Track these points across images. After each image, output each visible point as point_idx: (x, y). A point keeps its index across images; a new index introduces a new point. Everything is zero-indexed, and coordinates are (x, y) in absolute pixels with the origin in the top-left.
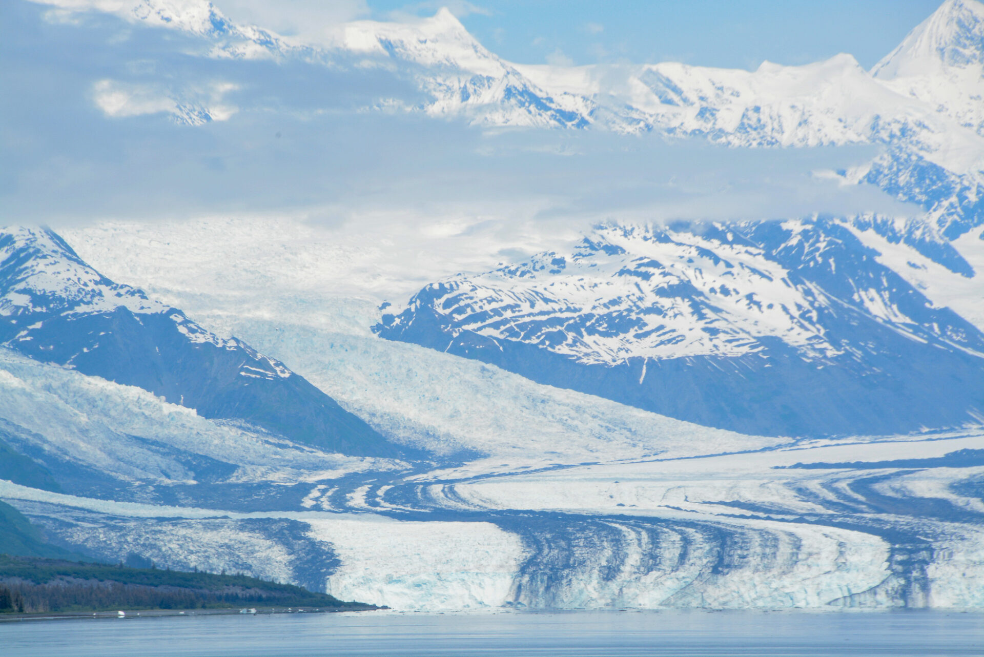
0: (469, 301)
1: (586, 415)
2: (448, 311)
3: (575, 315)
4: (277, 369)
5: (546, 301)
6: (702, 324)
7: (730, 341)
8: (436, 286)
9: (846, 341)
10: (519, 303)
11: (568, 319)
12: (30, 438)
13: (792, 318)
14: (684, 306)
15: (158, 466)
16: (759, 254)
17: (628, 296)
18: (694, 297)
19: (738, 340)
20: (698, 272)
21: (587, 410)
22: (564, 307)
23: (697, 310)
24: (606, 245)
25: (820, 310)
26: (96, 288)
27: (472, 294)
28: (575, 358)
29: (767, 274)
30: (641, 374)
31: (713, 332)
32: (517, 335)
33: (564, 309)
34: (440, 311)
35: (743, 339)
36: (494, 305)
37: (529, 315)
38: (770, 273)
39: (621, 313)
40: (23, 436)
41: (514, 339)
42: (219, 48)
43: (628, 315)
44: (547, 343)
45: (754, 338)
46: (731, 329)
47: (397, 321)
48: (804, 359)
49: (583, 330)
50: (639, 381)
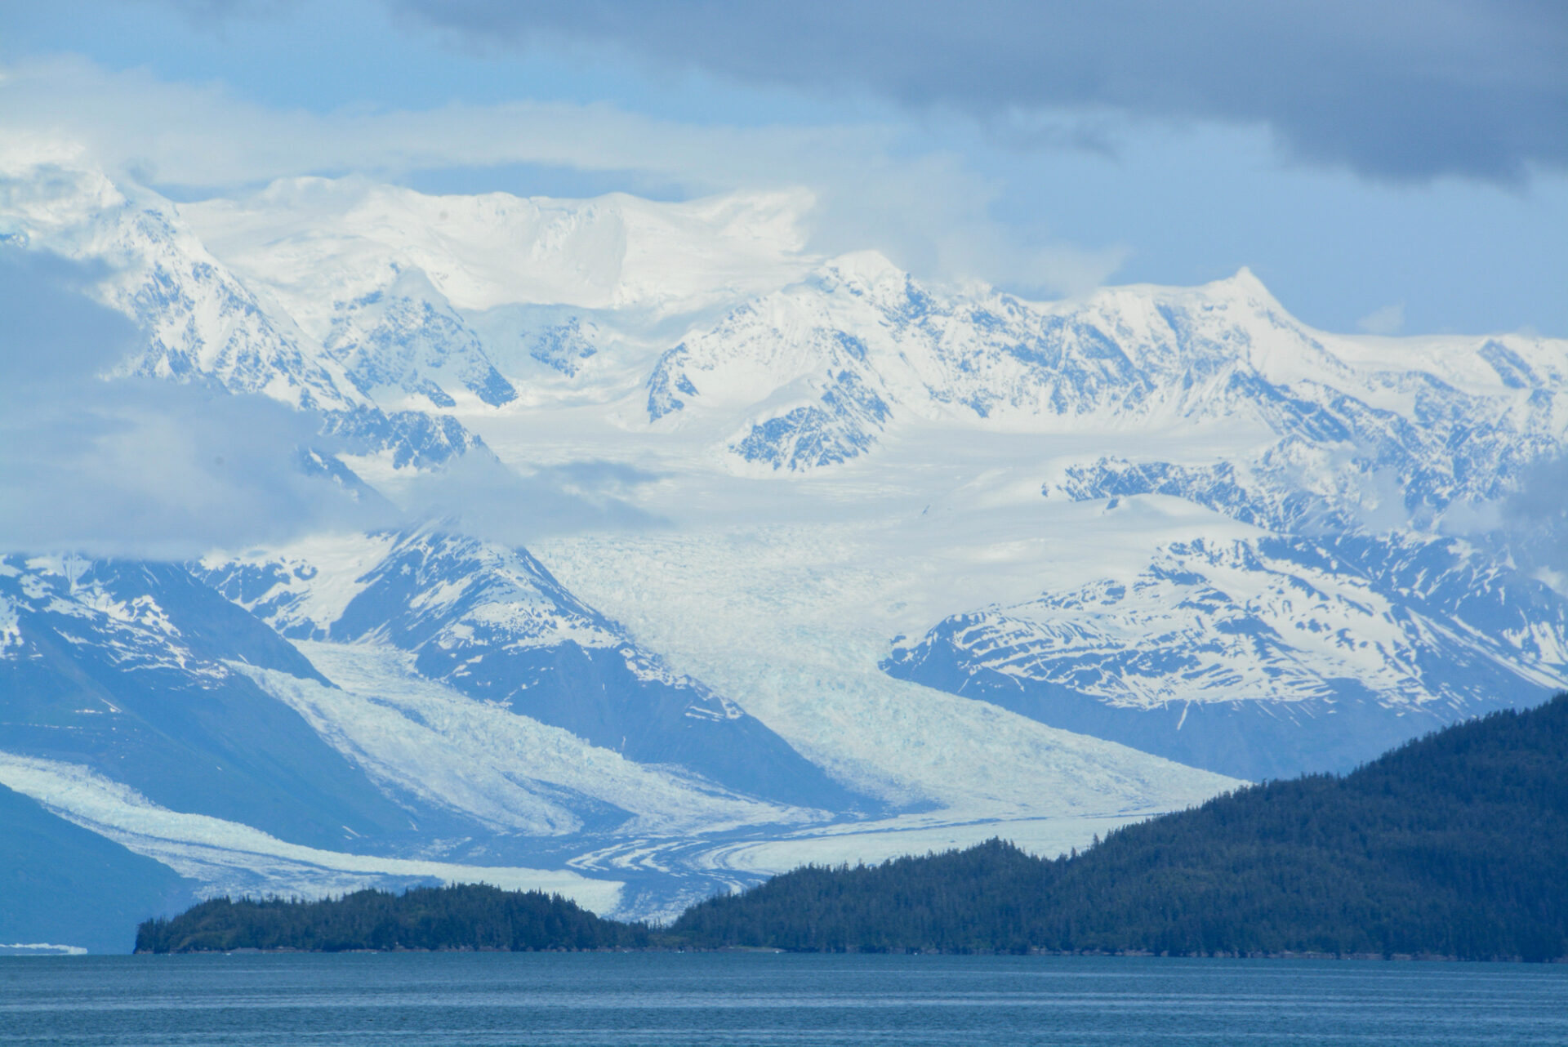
0: (994, 635)
1: (1096, 765)
2: (967, 646)
3: (1115, 652)
4: (729, 710)
5: (1085, 636)
6: (1264, 663)
7: (1292, 684)
8: (958, 618)
9: (1446, 684)
10: (1052, 637)
11: (1107, 656)
12: (406, 782)
13: (1386, 657)
14: (1247, 643)
15: (545, 815)
16: (1365, 585)
17: (1184, 632)
18: (1260, 633)
19: (1302, 682)
20: (1287, 604)
21: (1099, 759)
22: (1104, 643)
23: (1261, 649)
24: (1182, 574)
25: (1421, 650)
26: (550, 619)
27: (999, 627)
28: (1106, 700)
29: (1368, 608)
30: (1179, 719)
31: (1275, 673)
32: (1041, 673)
33: (1104, 645)
34: (960, 645)
35: (1308, 681)
36: (1022, 640)
37: (1060, 651)
38: (1371, 607)
39: (1170, 650)
40: (399, 781)
41: (1038, 678)
42: (915, 325)
43: (1180, 652)
44: (1077, 683)
45: (1324, 680)
46: (1297, 670)
47: (910, 656)
48: (1383, 705)
49: (1122, 668)
50: (1176, 726)
